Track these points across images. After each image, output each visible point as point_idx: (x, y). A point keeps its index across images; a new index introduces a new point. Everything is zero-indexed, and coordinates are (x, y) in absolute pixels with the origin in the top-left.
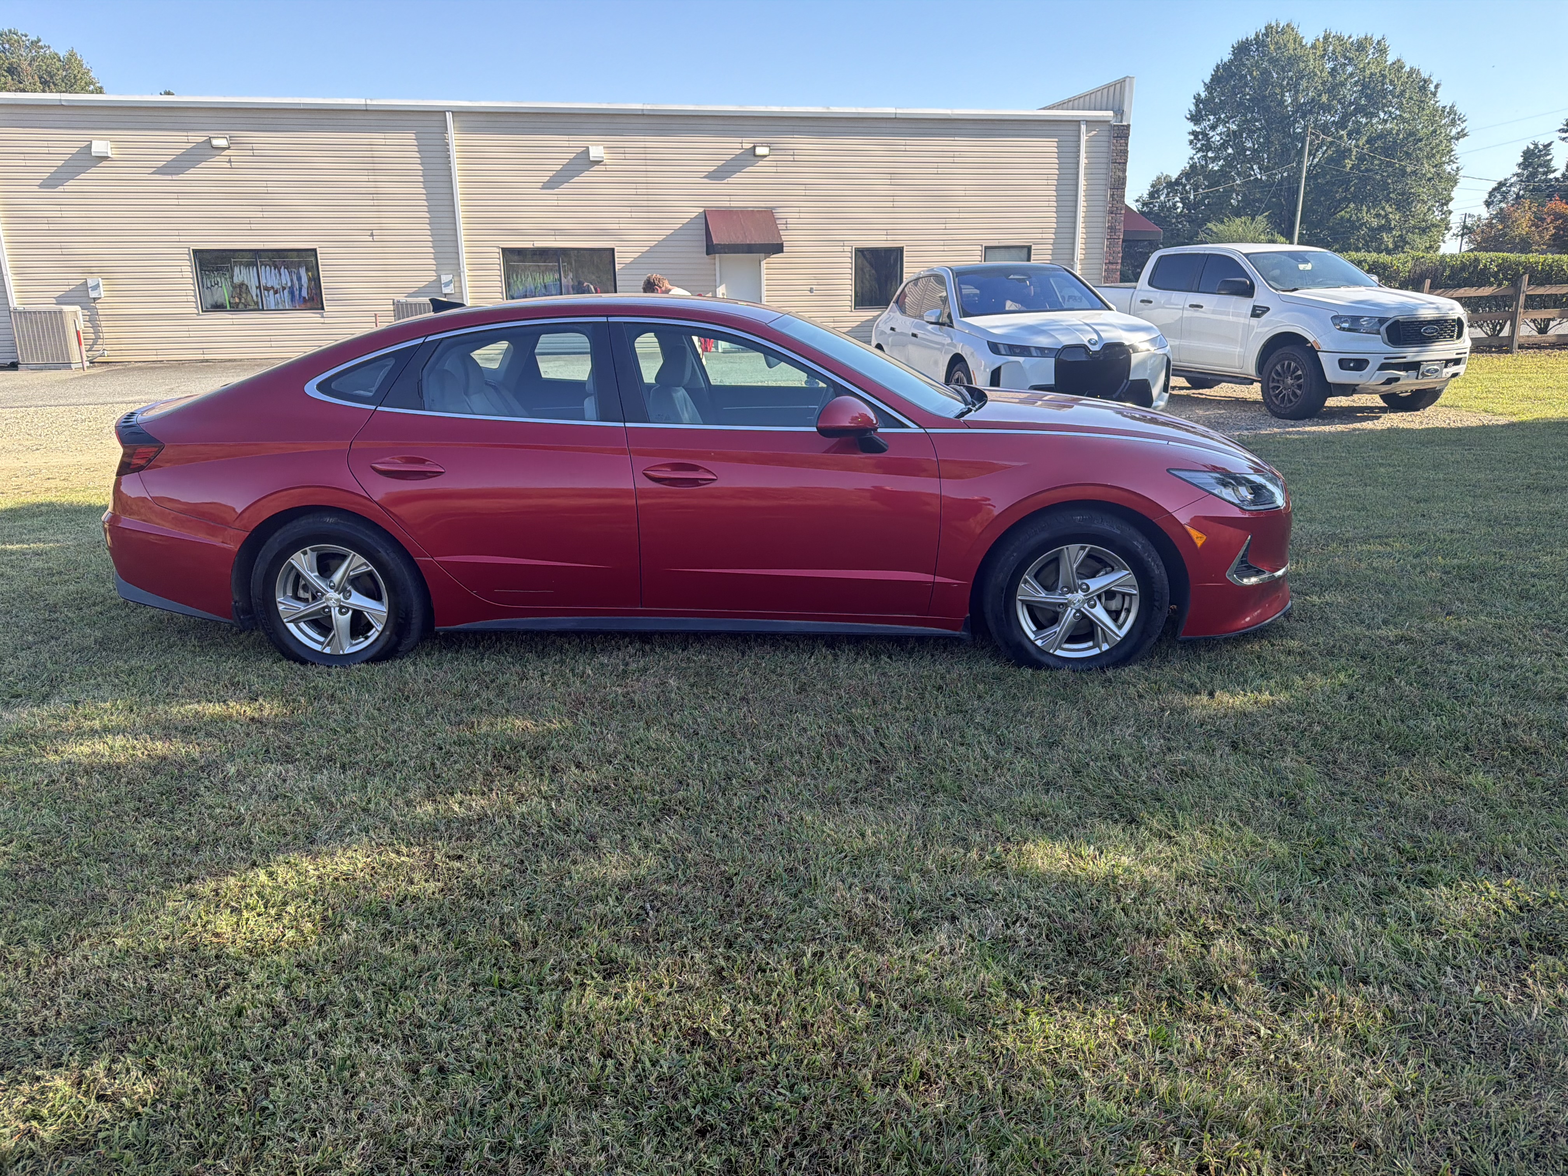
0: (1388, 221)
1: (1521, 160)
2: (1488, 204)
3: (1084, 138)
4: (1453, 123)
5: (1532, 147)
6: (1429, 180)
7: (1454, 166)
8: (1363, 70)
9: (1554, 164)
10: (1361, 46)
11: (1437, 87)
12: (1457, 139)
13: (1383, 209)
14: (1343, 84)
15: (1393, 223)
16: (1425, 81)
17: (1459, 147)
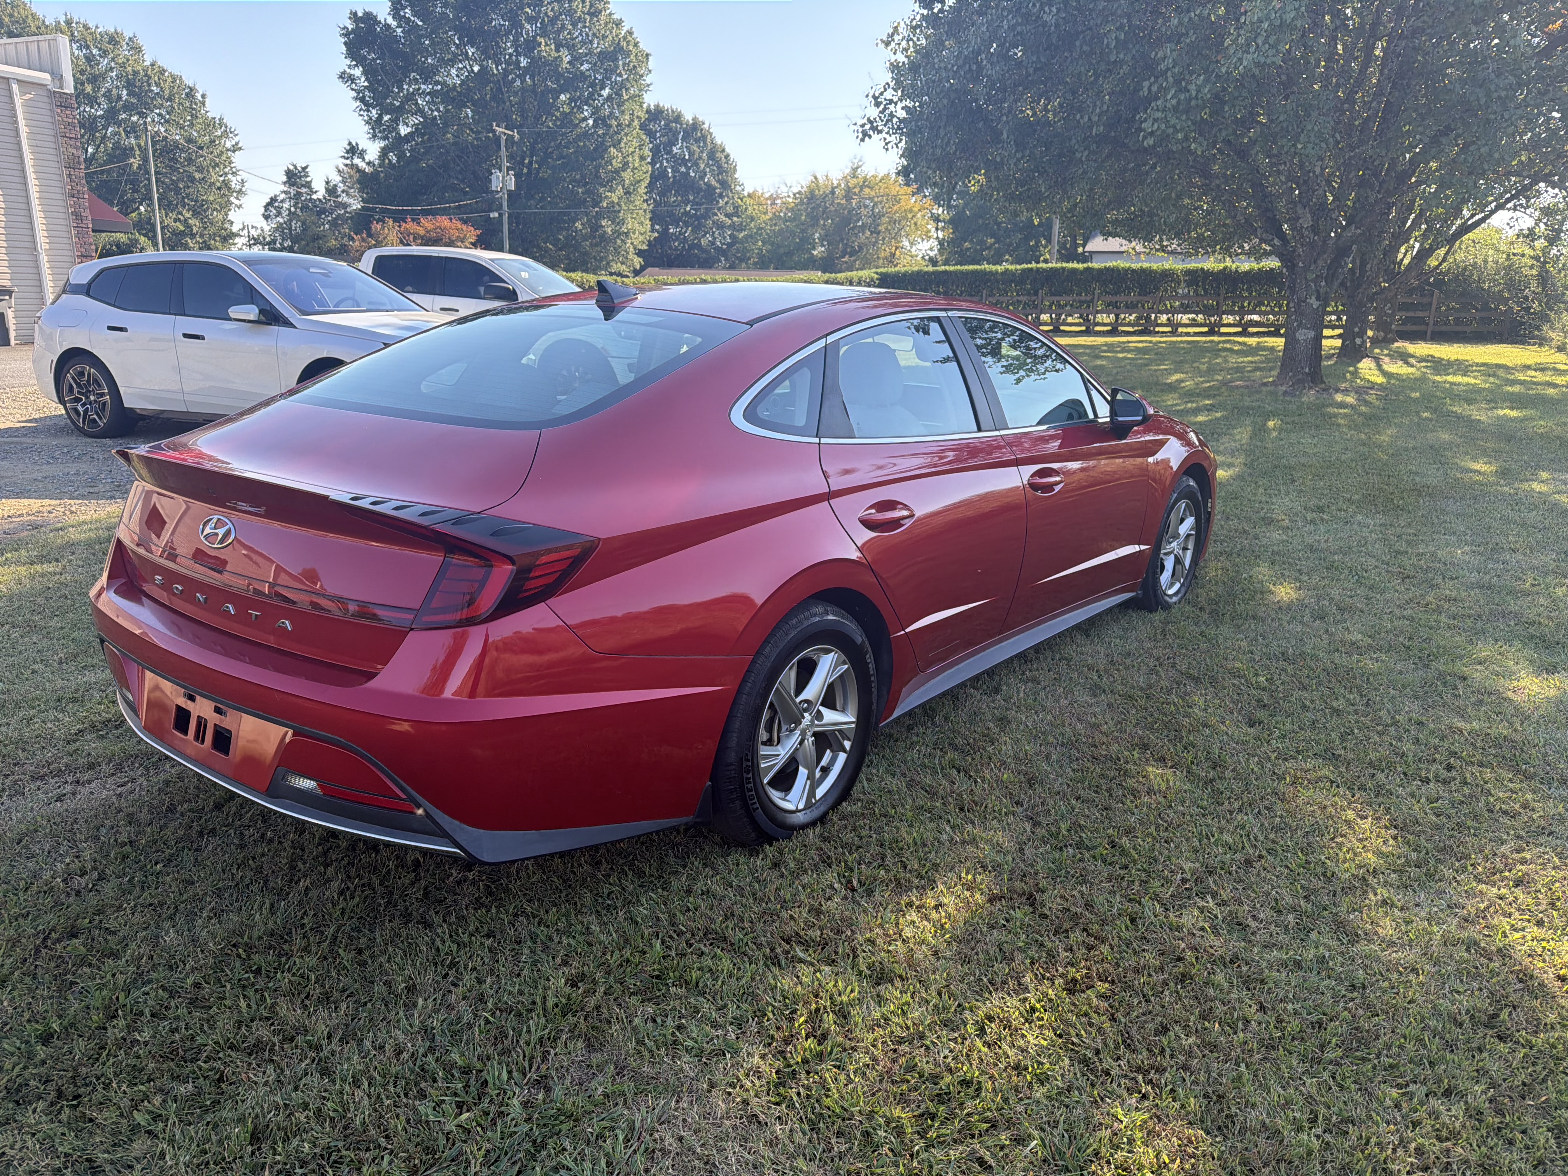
0: (189, 227)
1: (285, 179)
2: (266, 217)
3: (18, 101)
4: (226, 134)
5: (291, 168)
6: (219, 188)
7: (239, 178)
8: (123, 65)
9: (314, 185)
10: (113, 39)
11: (203, 96)
12: (234, 151)
13: (181, 213)
14: (103, 76)
15: (195, 230)
16: (191, 89)
17: (238, 159)
